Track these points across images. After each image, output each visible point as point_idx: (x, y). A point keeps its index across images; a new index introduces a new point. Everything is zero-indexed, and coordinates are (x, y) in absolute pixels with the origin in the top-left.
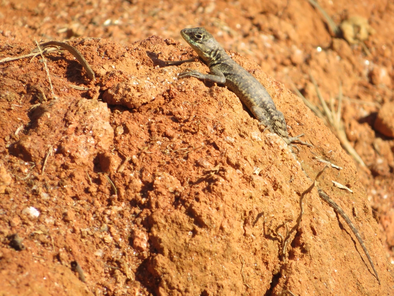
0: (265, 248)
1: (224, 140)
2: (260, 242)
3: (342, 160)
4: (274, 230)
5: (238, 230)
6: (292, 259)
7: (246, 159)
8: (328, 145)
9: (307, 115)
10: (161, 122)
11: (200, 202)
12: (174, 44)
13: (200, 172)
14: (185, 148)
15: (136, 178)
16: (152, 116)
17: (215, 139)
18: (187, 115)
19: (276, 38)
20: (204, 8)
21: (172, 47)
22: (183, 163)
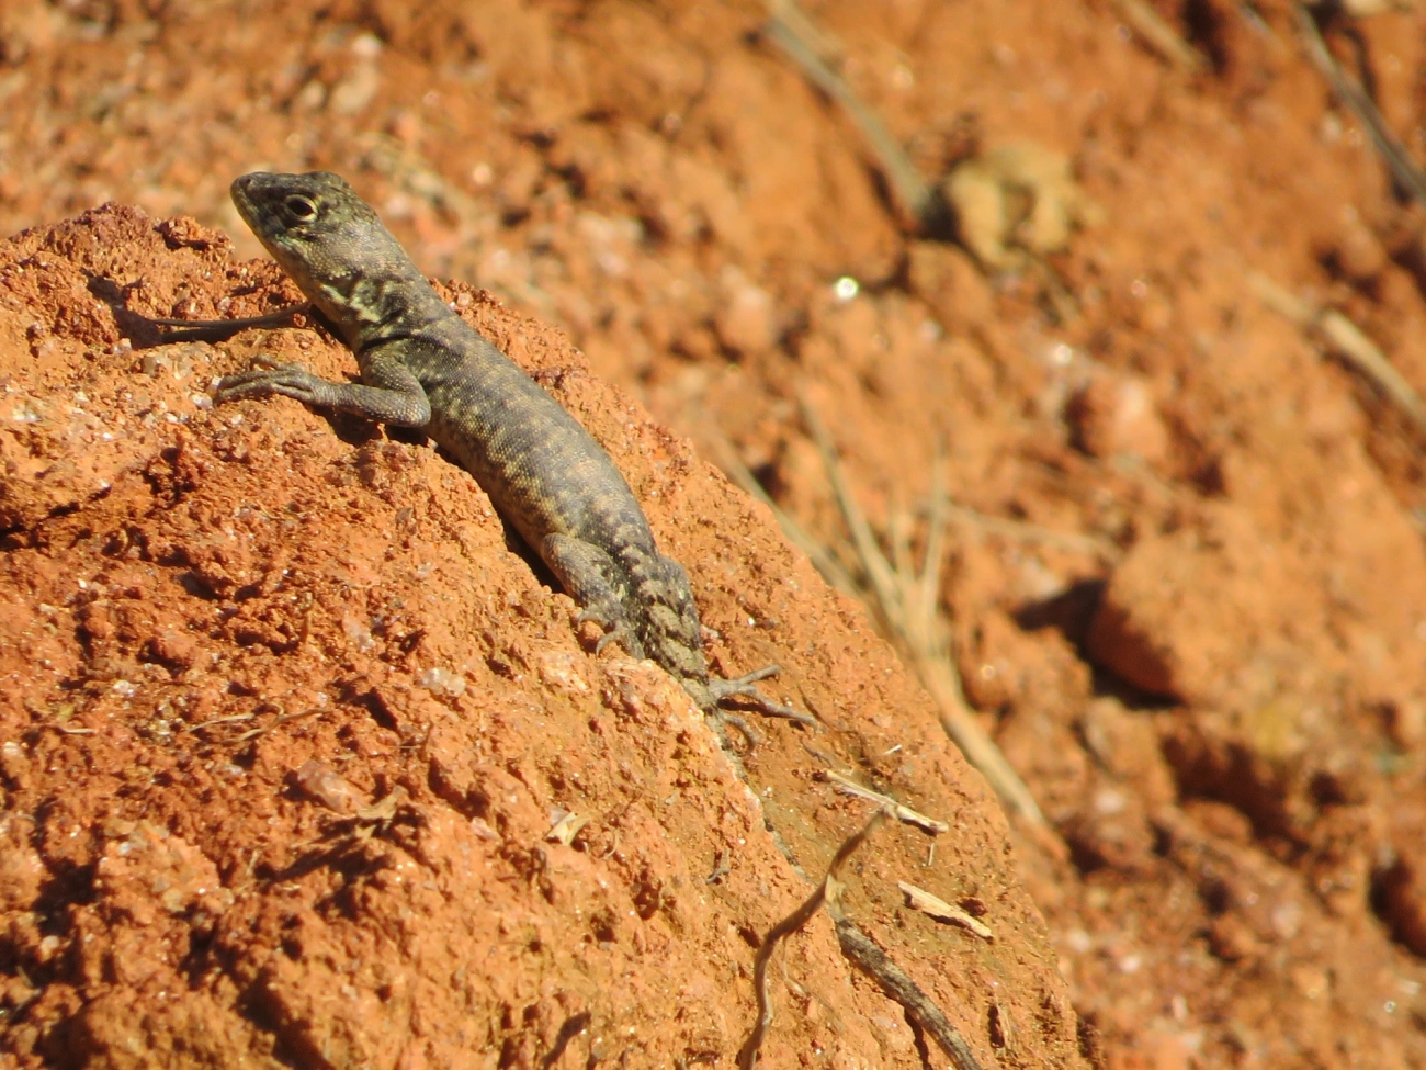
1: (416, 683)
3: (945, 792)
7: (516, 774)
8: (886, 721)
9: (791, 584)
10: (134, 594)
11: (305, 962)
12: (200, 246)
13: (305, 825)
14: (241, 717)
15: (17, 842)
16: (97, 568)
17: (376, 679)
18: (255, 566)
19: (654, 232)
20: (329, 89)
21: (188, 257)
22: (231, 781)
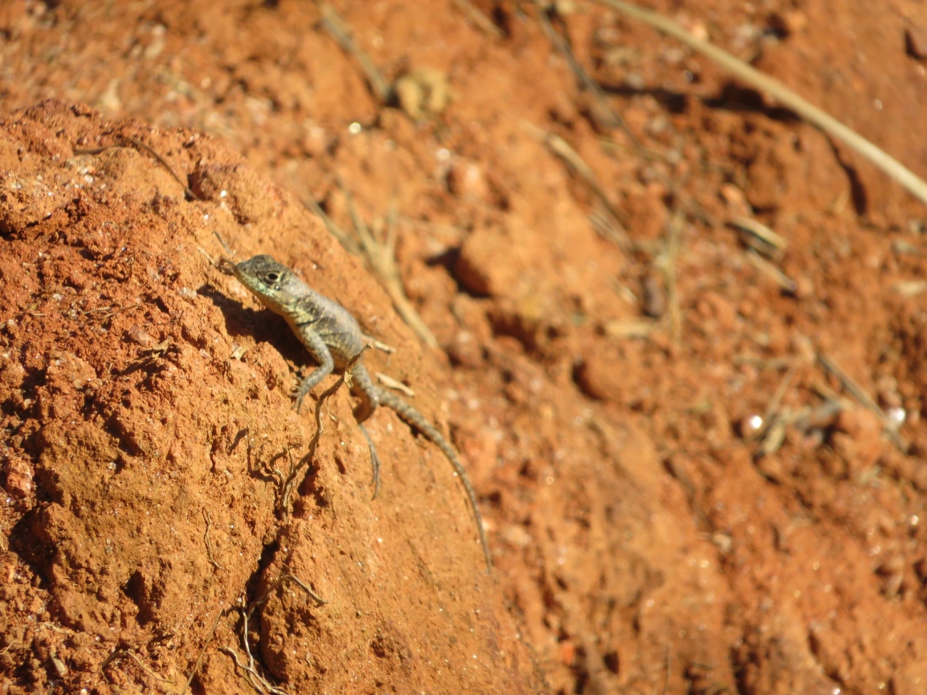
0: (249, 496)
1: (177, 294)
2: (241, 484)
3: (395, 336)
4: (266, 462)
5: (201, 461)
6: (299, 517)
7: (218, 331)
8: (370, 307)
9: (331, 251)
10: (61, 258)
11: (132, 409)
12: (88, 115)
13: (131, 352)
14: (105, 308)
15: (14, 360)
16: (46, 248)
17: (160, 293)
18: (110, 246)
19: (276, 106)
20: (145, 47)
21: (83, 120)
22: (101, 335)
